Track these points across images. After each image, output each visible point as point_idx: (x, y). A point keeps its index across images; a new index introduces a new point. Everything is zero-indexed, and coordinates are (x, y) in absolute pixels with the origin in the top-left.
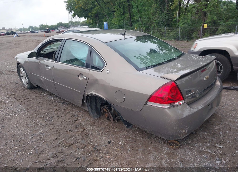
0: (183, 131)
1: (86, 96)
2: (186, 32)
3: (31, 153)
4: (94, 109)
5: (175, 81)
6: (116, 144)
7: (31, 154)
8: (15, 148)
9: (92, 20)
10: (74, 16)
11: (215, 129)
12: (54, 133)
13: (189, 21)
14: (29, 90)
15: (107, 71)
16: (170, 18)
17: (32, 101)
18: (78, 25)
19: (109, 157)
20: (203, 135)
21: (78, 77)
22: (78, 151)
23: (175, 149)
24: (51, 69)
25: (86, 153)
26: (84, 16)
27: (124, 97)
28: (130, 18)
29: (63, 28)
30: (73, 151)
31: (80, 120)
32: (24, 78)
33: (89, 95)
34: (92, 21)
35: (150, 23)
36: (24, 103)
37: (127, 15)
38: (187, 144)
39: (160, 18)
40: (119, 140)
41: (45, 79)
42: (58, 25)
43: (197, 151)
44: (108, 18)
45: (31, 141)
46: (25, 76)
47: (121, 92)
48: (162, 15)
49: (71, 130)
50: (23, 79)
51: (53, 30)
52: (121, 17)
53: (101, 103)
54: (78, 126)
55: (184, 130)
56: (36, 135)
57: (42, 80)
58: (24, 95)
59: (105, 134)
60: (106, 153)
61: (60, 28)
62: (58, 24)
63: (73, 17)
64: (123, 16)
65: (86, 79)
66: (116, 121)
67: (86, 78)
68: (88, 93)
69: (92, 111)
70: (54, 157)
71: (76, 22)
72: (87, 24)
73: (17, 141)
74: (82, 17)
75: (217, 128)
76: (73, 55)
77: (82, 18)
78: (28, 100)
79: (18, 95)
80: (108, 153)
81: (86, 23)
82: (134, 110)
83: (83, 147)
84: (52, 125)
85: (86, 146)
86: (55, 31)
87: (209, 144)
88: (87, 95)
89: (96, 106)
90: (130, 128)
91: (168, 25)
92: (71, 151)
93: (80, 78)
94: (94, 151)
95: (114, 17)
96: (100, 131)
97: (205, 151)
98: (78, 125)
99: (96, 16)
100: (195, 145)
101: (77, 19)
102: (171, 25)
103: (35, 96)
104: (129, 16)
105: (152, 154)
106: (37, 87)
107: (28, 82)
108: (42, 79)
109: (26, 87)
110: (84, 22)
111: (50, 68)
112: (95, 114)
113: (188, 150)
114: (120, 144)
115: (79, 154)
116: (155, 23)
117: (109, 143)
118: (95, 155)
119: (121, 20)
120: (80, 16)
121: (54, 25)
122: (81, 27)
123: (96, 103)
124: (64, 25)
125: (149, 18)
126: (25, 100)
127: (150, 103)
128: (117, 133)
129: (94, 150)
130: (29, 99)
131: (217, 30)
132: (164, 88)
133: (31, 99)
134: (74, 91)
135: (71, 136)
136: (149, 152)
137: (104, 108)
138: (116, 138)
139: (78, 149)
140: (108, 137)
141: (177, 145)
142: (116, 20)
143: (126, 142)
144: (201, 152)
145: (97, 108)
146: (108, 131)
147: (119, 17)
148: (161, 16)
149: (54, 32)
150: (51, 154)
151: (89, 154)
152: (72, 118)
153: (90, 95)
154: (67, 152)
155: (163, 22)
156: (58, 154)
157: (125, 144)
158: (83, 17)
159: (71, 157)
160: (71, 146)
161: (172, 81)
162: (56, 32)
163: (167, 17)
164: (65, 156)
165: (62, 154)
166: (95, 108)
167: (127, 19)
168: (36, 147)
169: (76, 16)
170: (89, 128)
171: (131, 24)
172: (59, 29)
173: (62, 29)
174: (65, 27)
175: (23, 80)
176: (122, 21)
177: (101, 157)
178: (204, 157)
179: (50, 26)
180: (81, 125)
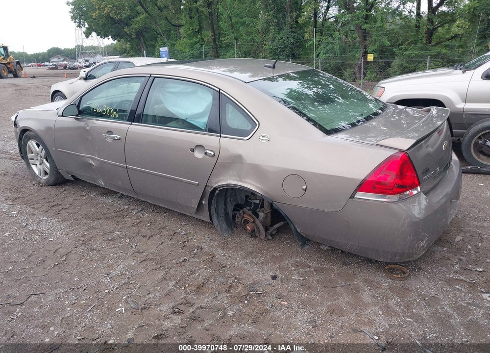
0: (422, 244)
1: (210, 190)
2: (330, 68)
3: (123, 309)
4: (223, 217)
5: (407, 150)
6: (288, 279)
7: (124, 311)
8: (82, 302)
9: (129, 43)
10: (88, 34)
11: (457, 240)
12: (152, 268)
13: (337, 47)
14: (51, 188)
15: (261, 138)
16: (296, 42)
17: (71, 208)
18: (98, 53)
19: (286, 303)
20: (440, 252)
21: (193, 152)
22: (219, 298)
23: (402, 279)
24: (120, 139)
25: (237, 301)
26: (111, 34)
27: (304, 187)
28: (214, 40)
29: (61, 59)
30: (211, 298)
31: (195, 240)
32: (38, 163)
33: (218, 188)
34: (128, 45)
35: (256, 50)
36: (53, 214)
37: (208, 35)
38: (420, 269)
39: (276, 41)
40: (290, 272)
41: (102, 162)
42: (51, 53)
43: (442, 280)
44: (166, 40)
45: (109, 286)
46: (41, 157)
47: (297, 176)
48: (281, 35)
49: (185, 260)
50: (33, 164)
51: (38, 64)
52: (195, 38)
53: (235, 204)
54: (196, 252)
55: (422, 241)
56: (115, 275)
57: (93, 163)
58: (45, 198)
59: (257, 263)
60: (278, 297)
61: (56, 59)
62: (49, 51)
63: (87, 37)
64: (199, 36)
65: (214, 156)
66: (270, 237)
67: (213, 153)
68: (216, 183)
69: (218, 220)
70: (175, 313)
71: (93, 48)
72: (117, 51)
73: (78, 289)
74: (107, 36)
75: (459, 238)
76: (169, 109)
77: (106, 38)
78: (61, 207)
79: (31, 198)
80: (280, 296)
81: (115, 49)
82: (326, 210)
83: (226, 290)
84: (140, 253)
85: (230, 287)
86: (44, 66)
87: (457, 267)
88: (212, 189)
89: (226, 210)
90: (307, 247)
91: (293, 55)
92: (205, 300)
93: (198, 155)
94: (252, 295)
95: (178, 37)
96: (244, 258)
97: (456, 279)
98: (196, 250)
99: (140, 34)
100: (435, 271)
101: (95, 41)
102: (299, 55)
103: (71, 199)
104: (212, 36)
105: (365, 291)
106: (73, 179)
107: (48, 171)
108: (91, 162)
109: (42, 181)
110: (108, 47)
111: (119, 137)
112: (224, 226)
113: (426, 280)
114: (296, 278)
115: (223, 302)
116: (268, 52)
117: (274, 278)
118: (256, 302)
119: (196, 43)
120: (103, 34)
121: (41, 52)
122: (105, 57)
123: (225, 204)
124: (63, 53)
125: (252, 39)
126: (53, 208)
127: (360, 195)
128: (281, 259)
129: (251, 293)
130: (60, 205)
131: (388, 64)
132: (389, 164)
133: (66, 205)
134: (182, 181)
135: (192, 271)
136: (358, 289)
137: (244, 213)
138: (283, 269)
139: (217, 294)
140: (266, 267)
141: (404, 273)
142: (183, 43)
143: (305, 274)
144: (450, 282)
145: (226, 214)
146: (261, 257)
147: (190, 37)
148: (279, 36)
149: (42, 67)
150: (166, 308)
151: (246, 302)
152: (175, 237)
153: (221, 187)
154: (198, 301)
155: (283, 48)
156: (182, 307)
157: (305, 279)
158: (110, 37)
159: (212, 310)
160: (201, 291)
161: (401, 151)
162: (47, 67)
163: (291, 40)
164: (198, 308)
165: (190, 305)
166: (223, 215)
167: (209, 42)
168: (128, 297)
169: (94, 34)
170: (219, 253)
171: (217, 53)
172: (52, 62)
173: (61, 61)
174: (67, 58)
175: (34, 167)
176: (198, 46)
177: (272, 305)
178: (459, 289)
179: (32, 55)
180: (202, 250)
